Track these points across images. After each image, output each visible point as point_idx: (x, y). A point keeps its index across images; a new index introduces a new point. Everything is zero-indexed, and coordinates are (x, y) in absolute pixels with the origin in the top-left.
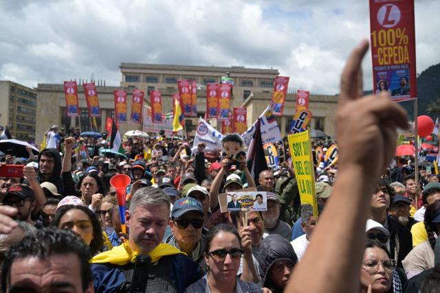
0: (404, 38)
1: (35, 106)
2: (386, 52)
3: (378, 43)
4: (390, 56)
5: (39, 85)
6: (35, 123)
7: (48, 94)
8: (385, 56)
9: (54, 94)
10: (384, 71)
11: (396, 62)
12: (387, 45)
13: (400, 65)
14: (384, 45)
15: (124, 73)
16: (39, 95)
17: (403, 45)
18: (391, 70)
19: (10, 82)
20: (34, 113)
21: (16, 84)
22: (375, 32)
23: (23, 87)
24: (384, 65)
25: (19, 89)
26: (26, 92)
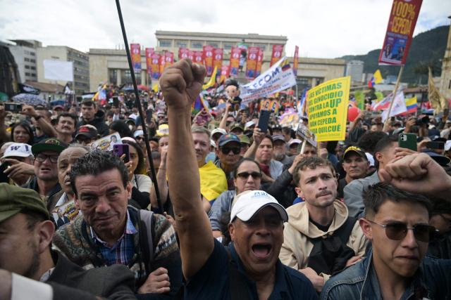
0: (412, 13)
1: (88, 67)
2: (399, 22)
3: (395, 13)
4: (400, 26)
5: (90, 49)
6: (89, 81)
7: (98, 57)
8: (397, 24)
9: (103, 57)
10: (392, 37)
11: (401, 32)
12: (401, 17)
13: (403, 35)
14: (398, 15)
15: (159, 39)
16: (91, 58)
17: (410, 19)
18: (397, 38)
19: (67, 48)
20: (88, 72)
21: (72, 49)
22: (396, 2)
23: (78, 51)
24: (394, 32)
25: (74, 53)
26: (80, 55)
